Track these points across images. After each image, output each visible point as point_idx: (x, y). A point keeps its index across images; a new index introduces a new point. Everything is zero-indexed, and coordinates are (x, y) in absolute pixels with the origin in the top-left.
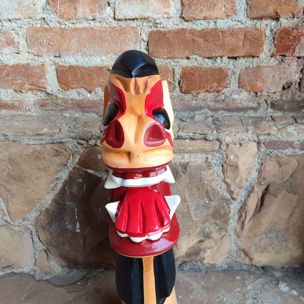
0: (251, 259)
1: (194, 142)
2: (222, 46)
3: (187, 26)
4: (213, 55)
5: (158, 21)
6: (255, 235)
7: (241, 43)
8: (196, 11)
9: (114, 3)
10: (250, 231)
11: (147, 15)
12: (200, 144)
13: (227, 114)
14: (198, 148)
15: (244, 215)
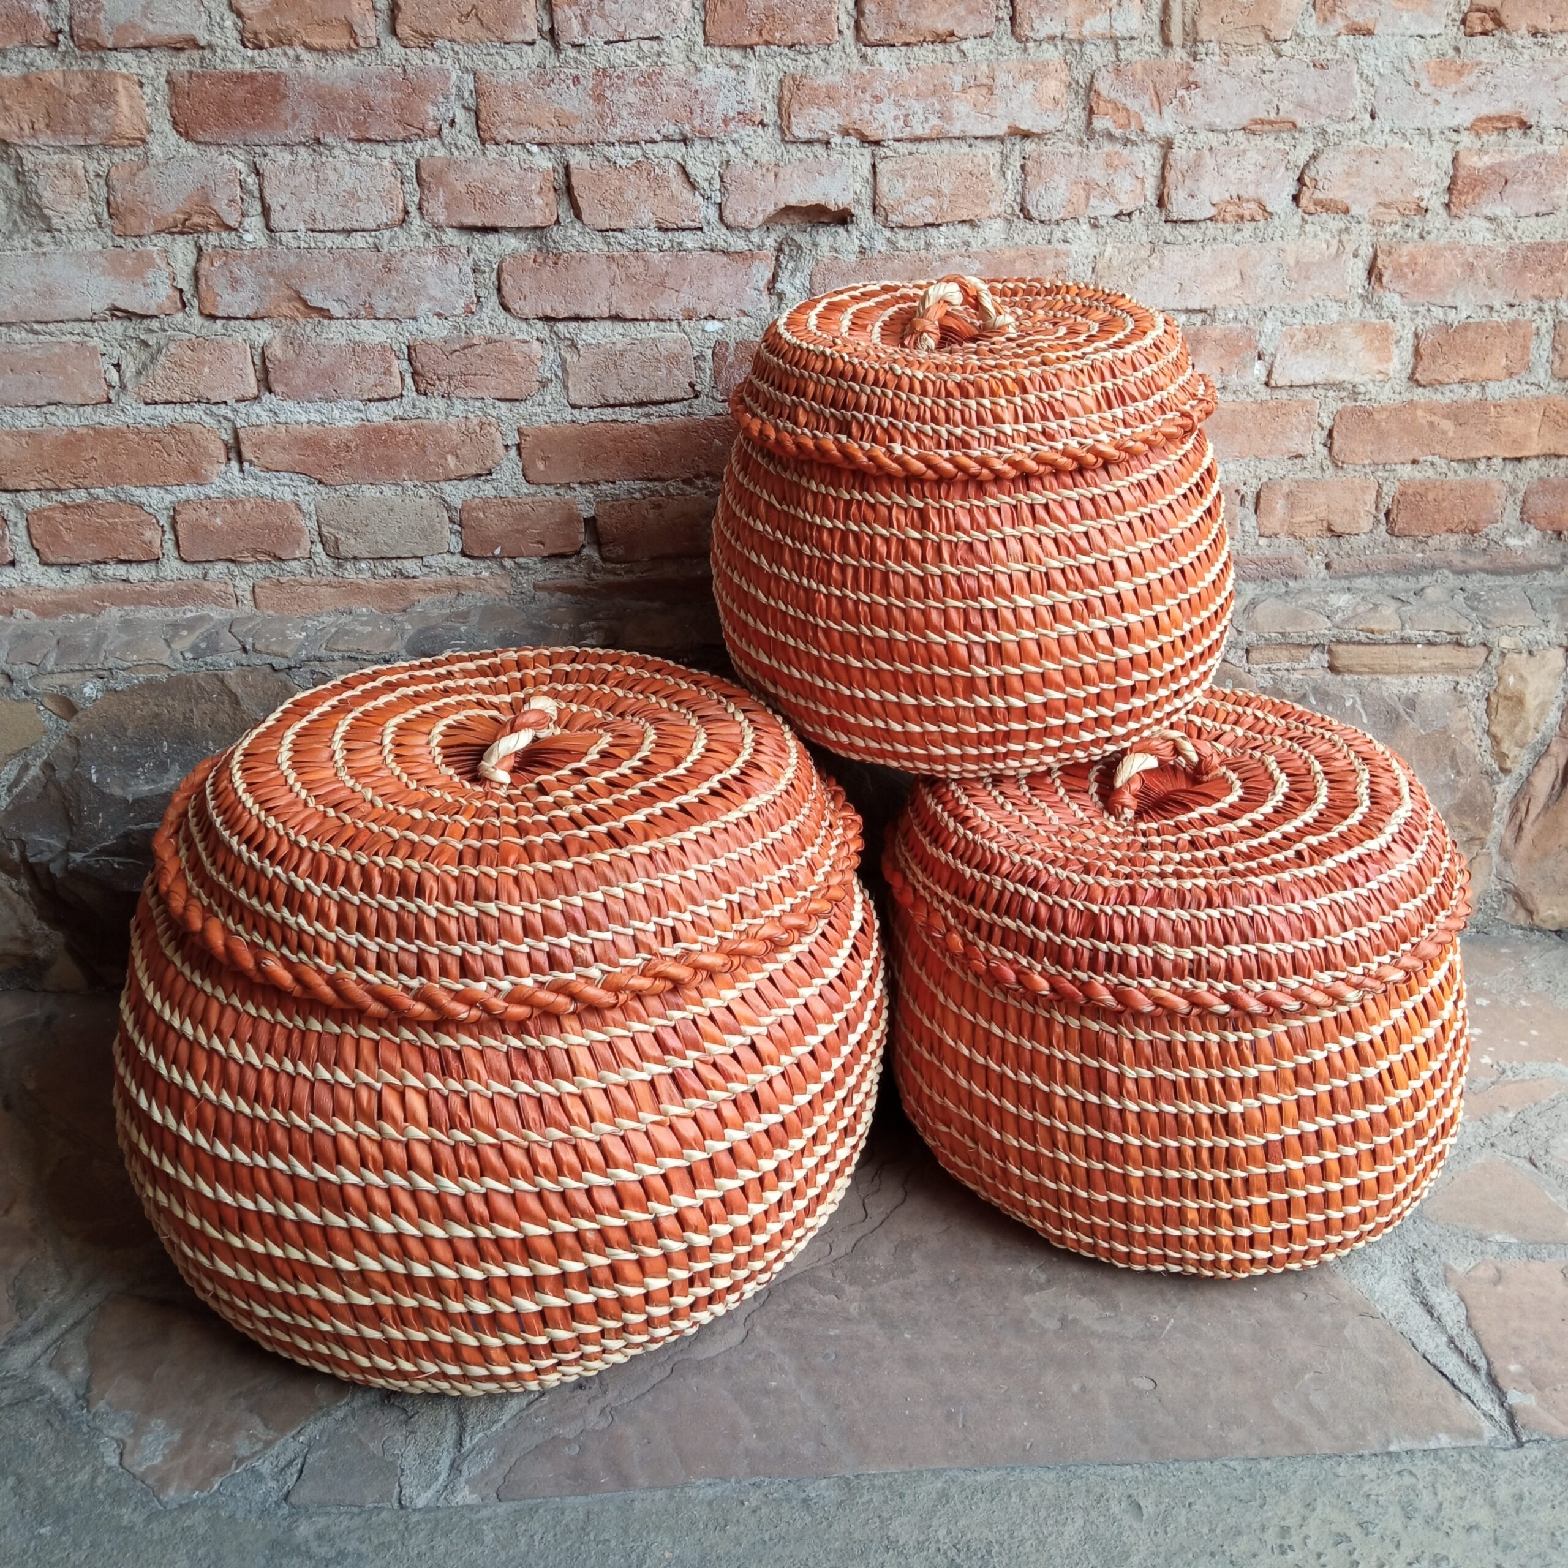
0: (1530, 913)
1: (1433, 649)
2: (1494, 435)
3: (1419, 395)
4: (1473, 455)
5: (1362, 389)
6: (1546, 855)
7: (1535, 430)
8: (1445, 368)
9: (1274, 355)
10: (1534, 845)
11: (1340, 377)
12: (1446, 654)
13: (1491, 581)
14: (1438, 662)
15: (1523, 808)
